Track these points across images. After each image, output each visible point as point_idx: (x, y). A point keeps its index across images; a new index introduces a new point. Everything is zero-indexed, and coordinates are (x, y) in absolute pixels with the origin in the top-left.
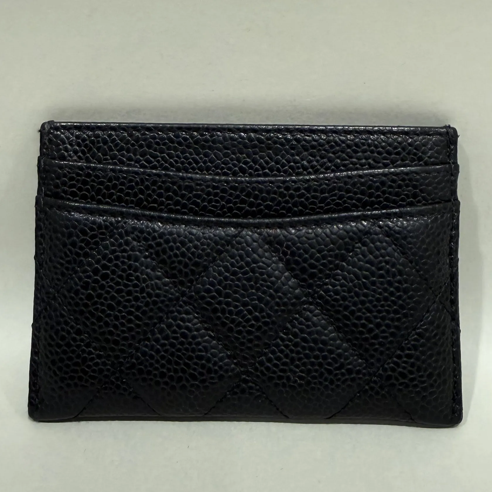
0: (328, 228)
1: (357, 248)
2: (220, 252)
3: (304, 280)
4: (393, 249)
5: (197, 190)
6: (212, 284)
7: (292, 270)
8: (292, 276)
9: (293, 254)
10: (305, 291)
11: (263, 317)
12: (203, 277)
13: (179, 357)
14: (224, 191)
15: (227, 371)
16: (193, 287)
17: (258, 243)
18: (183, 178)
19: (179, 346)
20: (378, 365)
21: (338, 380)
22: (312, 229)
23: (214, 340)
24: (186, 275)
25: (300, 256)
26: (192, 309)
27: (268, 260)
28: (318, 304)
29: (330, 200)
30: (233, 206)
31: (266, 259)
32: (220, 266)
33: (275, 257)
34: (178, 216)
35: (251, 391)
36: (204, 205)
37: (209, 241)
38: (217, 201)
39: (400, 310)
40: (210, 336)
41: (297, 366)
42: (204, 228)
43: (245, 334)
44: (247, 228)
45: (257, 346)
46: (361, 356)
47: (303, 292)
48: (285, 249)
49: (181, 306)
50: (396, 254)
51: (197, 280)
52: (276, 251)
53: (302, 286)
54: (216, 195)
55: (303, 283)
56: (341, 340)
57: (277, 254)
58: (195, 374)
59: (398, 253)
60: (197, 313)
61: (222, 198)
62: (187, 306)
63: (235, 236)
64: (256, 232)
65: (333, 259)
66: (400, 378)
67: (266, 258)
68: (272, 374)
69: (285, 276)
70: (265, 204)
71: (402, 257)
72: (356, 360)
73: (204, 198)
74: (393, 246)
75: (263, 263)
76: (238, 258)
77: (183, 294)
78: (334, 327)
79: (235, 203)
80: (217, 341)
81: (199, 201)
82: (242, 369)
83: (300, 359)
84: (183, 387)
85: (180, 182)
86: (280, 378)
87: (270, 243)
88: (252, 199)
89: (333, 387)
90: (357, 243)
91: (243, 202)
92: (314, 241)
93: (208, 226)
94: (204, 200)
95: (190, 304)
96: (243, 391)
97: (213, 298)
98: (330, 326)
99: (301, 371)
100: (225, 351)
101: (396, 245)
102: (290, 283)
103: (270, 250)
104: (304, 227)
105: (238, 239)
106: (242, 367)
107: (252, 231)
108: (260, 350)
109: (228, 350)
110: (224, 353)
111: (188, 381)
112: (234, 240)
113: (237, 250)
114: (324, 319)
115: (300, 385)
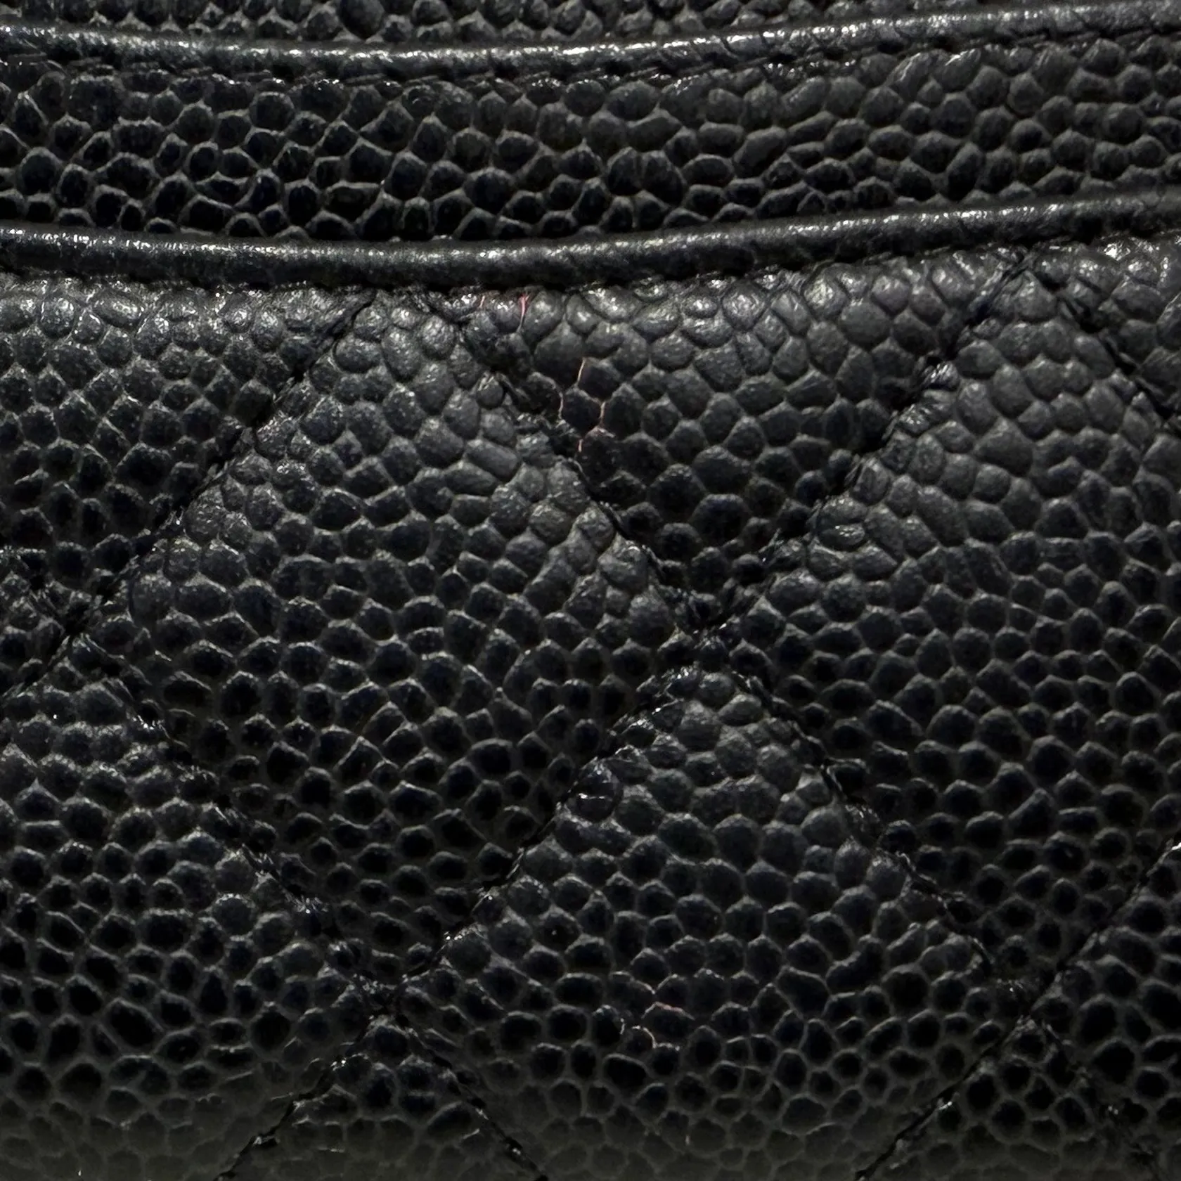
0: (789, 289)
1: (937, 386)
2: (258, 412)
3: (677, 548)
4: (1117, 390)
5: (138, 112)
6: (224, 571)
7: (620, 495)
8: (616, 527)
9: (623, 420)
10: (680, 599)
11: (482, 730)
12: (173, 533)
13: (62, 934)
14: (270, 114)
15: (298, 998)
16: (124, 583)
17: (450, 364)
18: (64, 54)
19: (57, 879)
20: (1050, 960)
21: (853, 1034)
22: (712, 294)
23: (235, 847)
24: (92, 526)
25: (660, 426)
26: (119, 693)
27: (500, 450)
28: (747, 663)
29: (793, 155)
30: (312, 186)
31: (489, 445)
32: (260, 481)
33: (533, 431)
34: (48, 237)
35: (417, 1094)
36: (172, 184)
37: (201, 353)
38: (237, 167)
39: (1155, 691)
40: (213, 826)
41: (651, 971)
42: (178, 290)
43: (387, 814)
44: (389, 289)
45: (450, 871)
46: (961, 918)
47: (672, 602)
48: (583, 394)
49: (67, 682)
50: (1131, 416)
51: (144, 548)
52: (540, 403)
53: (669, 577)
54: (230, 133)
55: (670, 563)
56: (864, 841)
57: (541, 418)
58: (139, 1017)
59: (1139, 410)
60: (149, 715)
61: (261, 150)
62: (95, 679)
63: (337, 332)
64: (435, 311)
65: (824, 442)
66: (1152, 1024)
67: (488, 437)
68: (524, 1007)
69: (580, 527)
70: (475, 176)
71: (1162, 431)
72: (938, 938)
73: (173, 151)
74: (1116, 377)
75: (475, 458)
76: (348, 436)
77: (76, 621)
78: (827, 779)
79: (327, 175)
80: (246, 854)
81: (146, 164)
82: (372, 987)
83: (664, 935)
84: (85, 1080)
85: (53, 68)
86: (565, 1027)
87: (504, 363)
88: (408, 155)
89: (826, 1068)
90: (933, 362)
91: (364, 168)
92: (727, 348)
93: (195, 283)
94: (170, 161)
95: (113, 670)
96: (378, 1096)
97: (229, 635)
98: (811, 773)
99: (672, 995)
100: (289, 897)
101: (1128, 370)
102: (606, 560)
103: (508, 401)
104: (674, 286)
105: (349, 344)
106: (370, 977)
107: (413, 307)
108: (461, 891)
109: (297, 892)
110: (284, 906)
111: (104, 1049)
112: (326, 350)
113: (347, 400)
114: (775, 737)
115: (665, 1064)
